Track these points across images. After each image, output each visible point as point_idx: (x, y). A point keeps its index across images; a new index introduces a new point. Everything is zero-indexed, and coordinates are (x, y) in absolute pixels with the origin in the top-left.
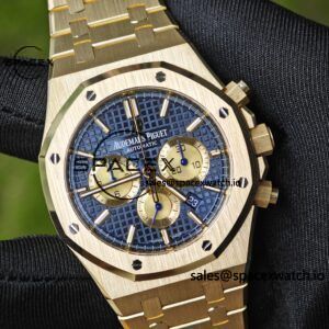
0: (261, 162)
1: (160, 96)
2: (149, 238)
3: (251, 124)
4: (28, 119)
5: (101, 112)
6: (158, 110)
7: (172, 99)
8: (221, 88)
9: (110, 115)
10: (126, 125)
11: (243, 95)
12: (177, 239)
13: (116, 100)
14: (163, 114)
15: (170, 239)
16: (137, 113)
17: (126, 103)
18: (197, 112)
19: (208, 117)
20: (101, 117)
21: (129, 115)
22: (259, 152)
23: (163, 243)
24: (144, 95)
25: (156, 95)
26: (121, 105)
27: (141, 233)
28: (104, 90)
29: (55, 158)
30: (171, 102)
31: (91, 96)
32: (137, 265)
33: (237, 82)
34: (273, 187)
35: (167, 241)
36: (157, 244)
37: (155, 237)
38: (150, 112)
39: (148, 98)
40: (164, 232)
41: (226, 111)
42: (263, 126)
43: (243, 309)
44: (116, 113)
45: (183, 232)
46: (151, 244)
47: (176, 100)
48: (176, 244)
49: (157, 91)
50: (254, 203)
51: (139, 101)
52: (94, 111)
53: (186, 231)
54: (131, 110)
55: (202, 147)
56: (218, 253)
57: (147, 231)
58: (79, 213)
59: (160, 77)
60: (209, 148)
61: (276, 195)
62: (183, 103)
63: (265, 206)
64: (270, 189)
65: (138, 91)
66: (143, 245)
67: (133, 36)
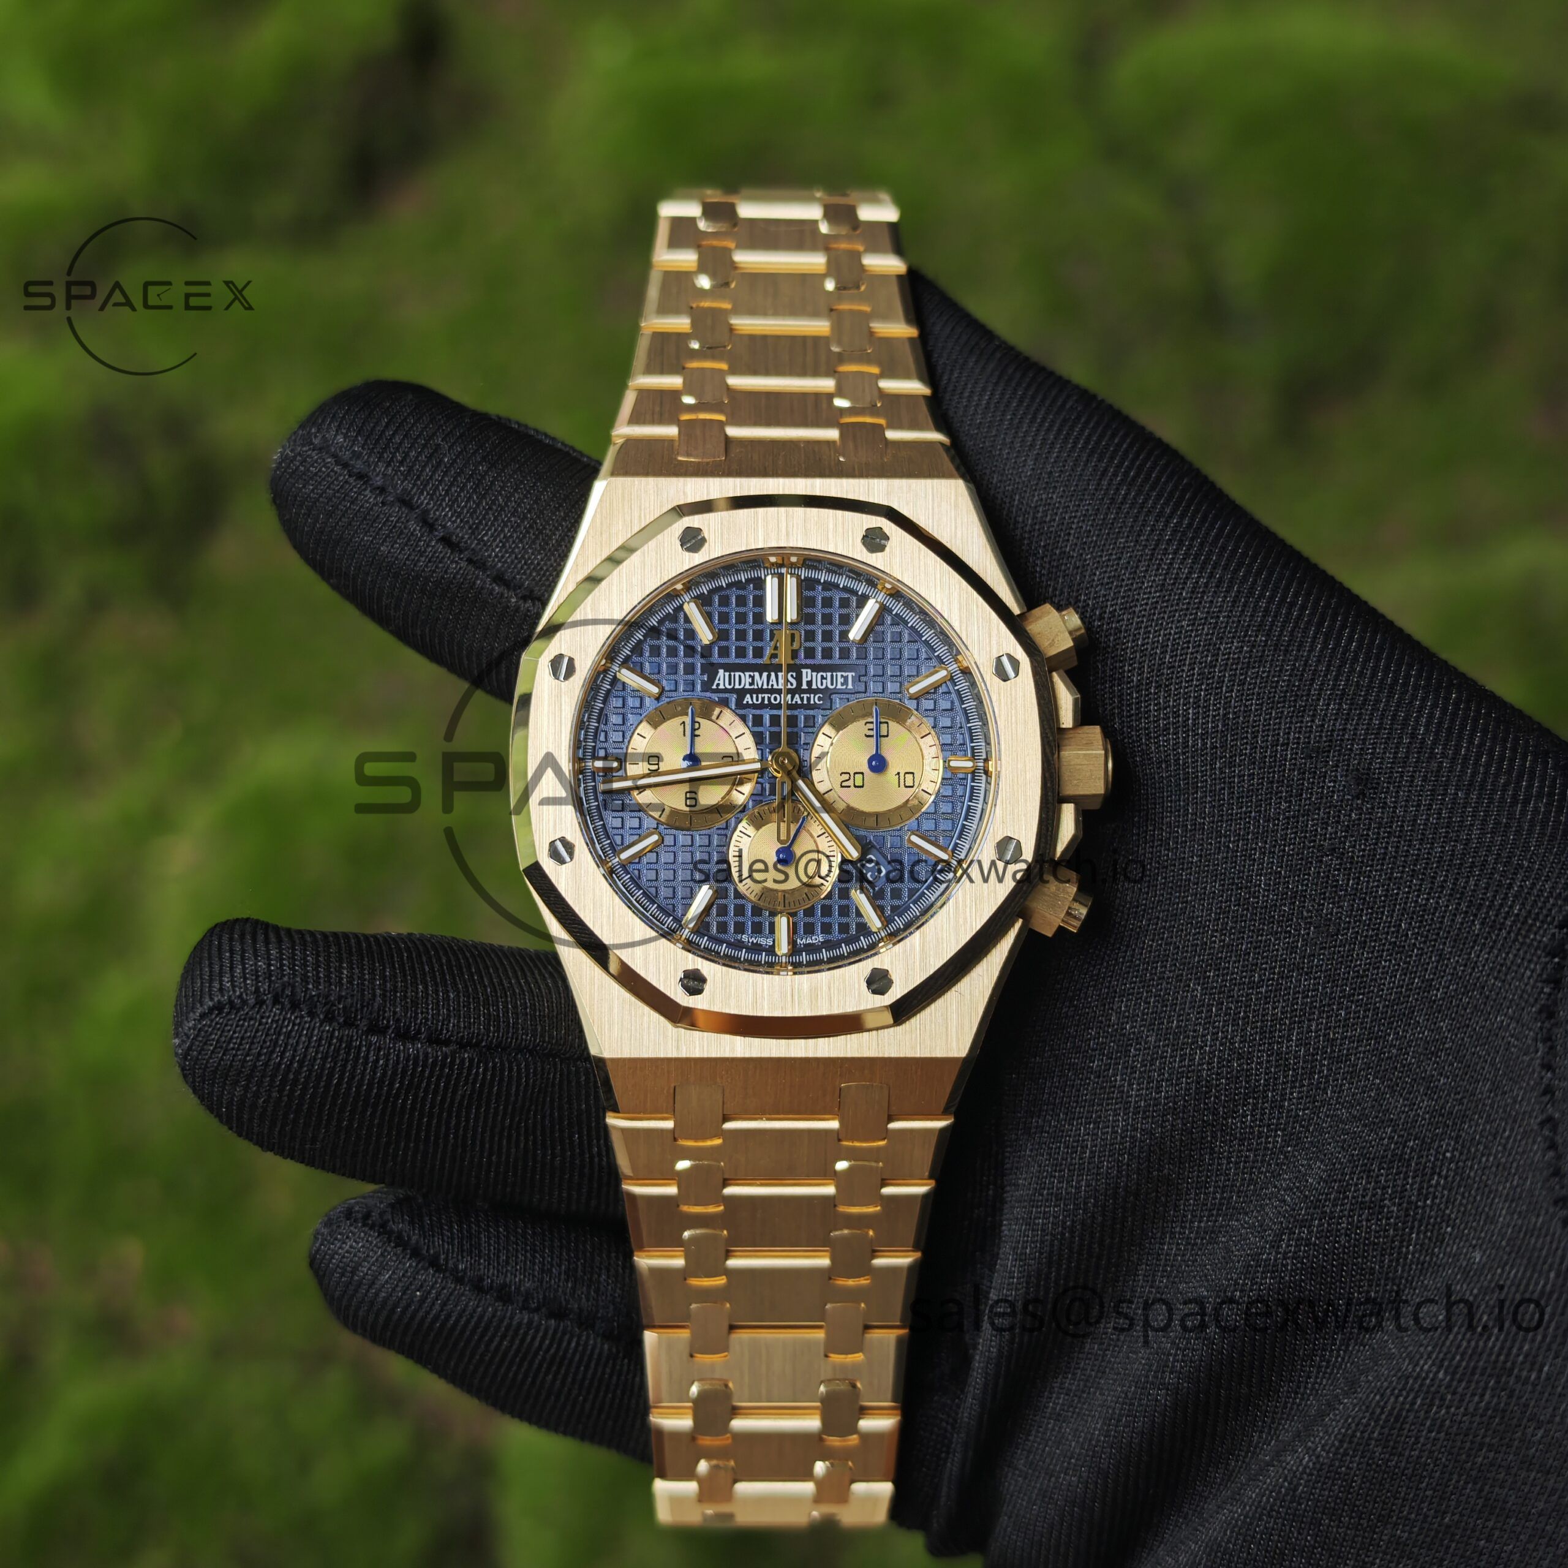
0: (1068, 815)
1: (862, 588)
2: (740, 928)
3: (1067, 718)
4: (499, 579)
5: (704, 589)
6: (847, 621)
7: (890, 603)
8: (1016, 610)
9: (725, 601)
10: (758, 635)
11: (1066, 643)
12: (810, 949)
13: (750, 569)
14: (856, 632)
15: (792, 942)
16: (791, 615)
17: (771, 584)
18: (942, 650)
19: (966, 672)
20: (703, 601)
21: (771, 615)
23: (771, 950)
24: (823, 577)
25: (852, 584)
26: (760, 584)
27: (723, 911)
29: (562, 667)
30: (883, 610)
31: (692, 540)
32: (694, 982)
33: (1059, 608)
34: (1079, 889)
35: (783, 948)
36: (757, 948)
37: (757, 929)
38: (827, 619)
39: (829, 586)
40: (782, 924)
41: (1015, 664)
42: (1095, 732)
44: (741, 601)
46: (739, 945)
47: (897, 608)
49: (857, 572)
50: (1025, 914)
51: (805, 586)
52: (693, 579)
53: (836, 935)
54: (780, 602)
55: (930, 740)
57: (740, 910)
59: (874, 540)
61: (1083, 911)
62: (913, 620)
63: (1049, 933)
64: (1072, 889)
65: (811, 560)
66: (720, 942)
67: (833, 434)
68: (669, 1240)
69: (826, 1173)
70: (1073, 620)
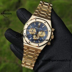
0: (51, 39)
6: (43, 26)
8: (51, 28)
11: (53, 31)
13: (38, 22)
14: (43, 27)
16: (40, 25)
17: (39, 23)
18: (47, 29)
20: (35, 23)
21: (39, 25)
27: (32, 39)
28: (38, 20)
29: (27, 25)
31: (36, 20)
41: (50, 31)
43: (38, 55)
44: (37, 24)
47: (45, 26)
48: (35, 43)
50: (47, 44)
51: (41, 24)
52: (35, 22)
53: (37, 42)
54: (39, 24)
58: (26, 33)
59: (45, 23)
65: (42, 23)
67: (45, 16)
68: (25, 54)
69: (34, 53)
70: (54, 29)
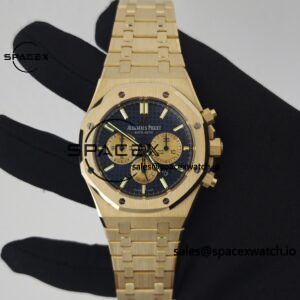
22: (211, 154)
45: (155, 190)
48: (149, 195)
56: (171, 207)
60: (184, 144)
